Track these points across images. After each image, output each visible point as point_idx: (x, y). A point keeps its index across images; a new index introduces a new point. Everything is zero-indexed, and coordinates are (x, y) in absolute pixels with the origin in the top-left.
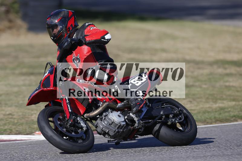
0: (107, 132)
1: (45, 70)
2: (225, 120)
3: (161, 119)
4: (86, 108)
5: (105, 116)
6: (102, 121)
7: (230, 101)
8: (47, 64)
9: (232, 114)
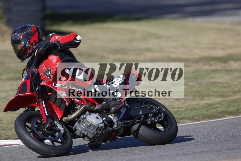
0: (86, 135)
1: (22, 75)
2: (213, 116)
3: (140, 118)
4: (64, 111)
5: (83, 119)
6: (80, 124)
7: (217, 98)
8: (24, 70)
9: (220, 110)
